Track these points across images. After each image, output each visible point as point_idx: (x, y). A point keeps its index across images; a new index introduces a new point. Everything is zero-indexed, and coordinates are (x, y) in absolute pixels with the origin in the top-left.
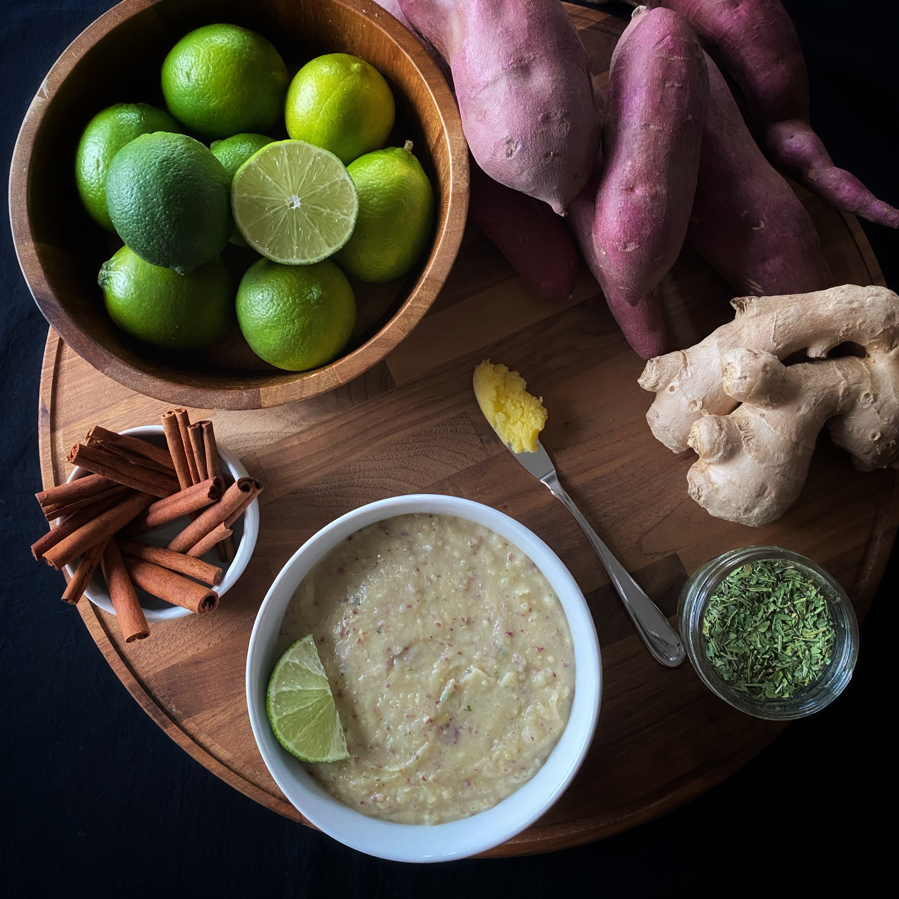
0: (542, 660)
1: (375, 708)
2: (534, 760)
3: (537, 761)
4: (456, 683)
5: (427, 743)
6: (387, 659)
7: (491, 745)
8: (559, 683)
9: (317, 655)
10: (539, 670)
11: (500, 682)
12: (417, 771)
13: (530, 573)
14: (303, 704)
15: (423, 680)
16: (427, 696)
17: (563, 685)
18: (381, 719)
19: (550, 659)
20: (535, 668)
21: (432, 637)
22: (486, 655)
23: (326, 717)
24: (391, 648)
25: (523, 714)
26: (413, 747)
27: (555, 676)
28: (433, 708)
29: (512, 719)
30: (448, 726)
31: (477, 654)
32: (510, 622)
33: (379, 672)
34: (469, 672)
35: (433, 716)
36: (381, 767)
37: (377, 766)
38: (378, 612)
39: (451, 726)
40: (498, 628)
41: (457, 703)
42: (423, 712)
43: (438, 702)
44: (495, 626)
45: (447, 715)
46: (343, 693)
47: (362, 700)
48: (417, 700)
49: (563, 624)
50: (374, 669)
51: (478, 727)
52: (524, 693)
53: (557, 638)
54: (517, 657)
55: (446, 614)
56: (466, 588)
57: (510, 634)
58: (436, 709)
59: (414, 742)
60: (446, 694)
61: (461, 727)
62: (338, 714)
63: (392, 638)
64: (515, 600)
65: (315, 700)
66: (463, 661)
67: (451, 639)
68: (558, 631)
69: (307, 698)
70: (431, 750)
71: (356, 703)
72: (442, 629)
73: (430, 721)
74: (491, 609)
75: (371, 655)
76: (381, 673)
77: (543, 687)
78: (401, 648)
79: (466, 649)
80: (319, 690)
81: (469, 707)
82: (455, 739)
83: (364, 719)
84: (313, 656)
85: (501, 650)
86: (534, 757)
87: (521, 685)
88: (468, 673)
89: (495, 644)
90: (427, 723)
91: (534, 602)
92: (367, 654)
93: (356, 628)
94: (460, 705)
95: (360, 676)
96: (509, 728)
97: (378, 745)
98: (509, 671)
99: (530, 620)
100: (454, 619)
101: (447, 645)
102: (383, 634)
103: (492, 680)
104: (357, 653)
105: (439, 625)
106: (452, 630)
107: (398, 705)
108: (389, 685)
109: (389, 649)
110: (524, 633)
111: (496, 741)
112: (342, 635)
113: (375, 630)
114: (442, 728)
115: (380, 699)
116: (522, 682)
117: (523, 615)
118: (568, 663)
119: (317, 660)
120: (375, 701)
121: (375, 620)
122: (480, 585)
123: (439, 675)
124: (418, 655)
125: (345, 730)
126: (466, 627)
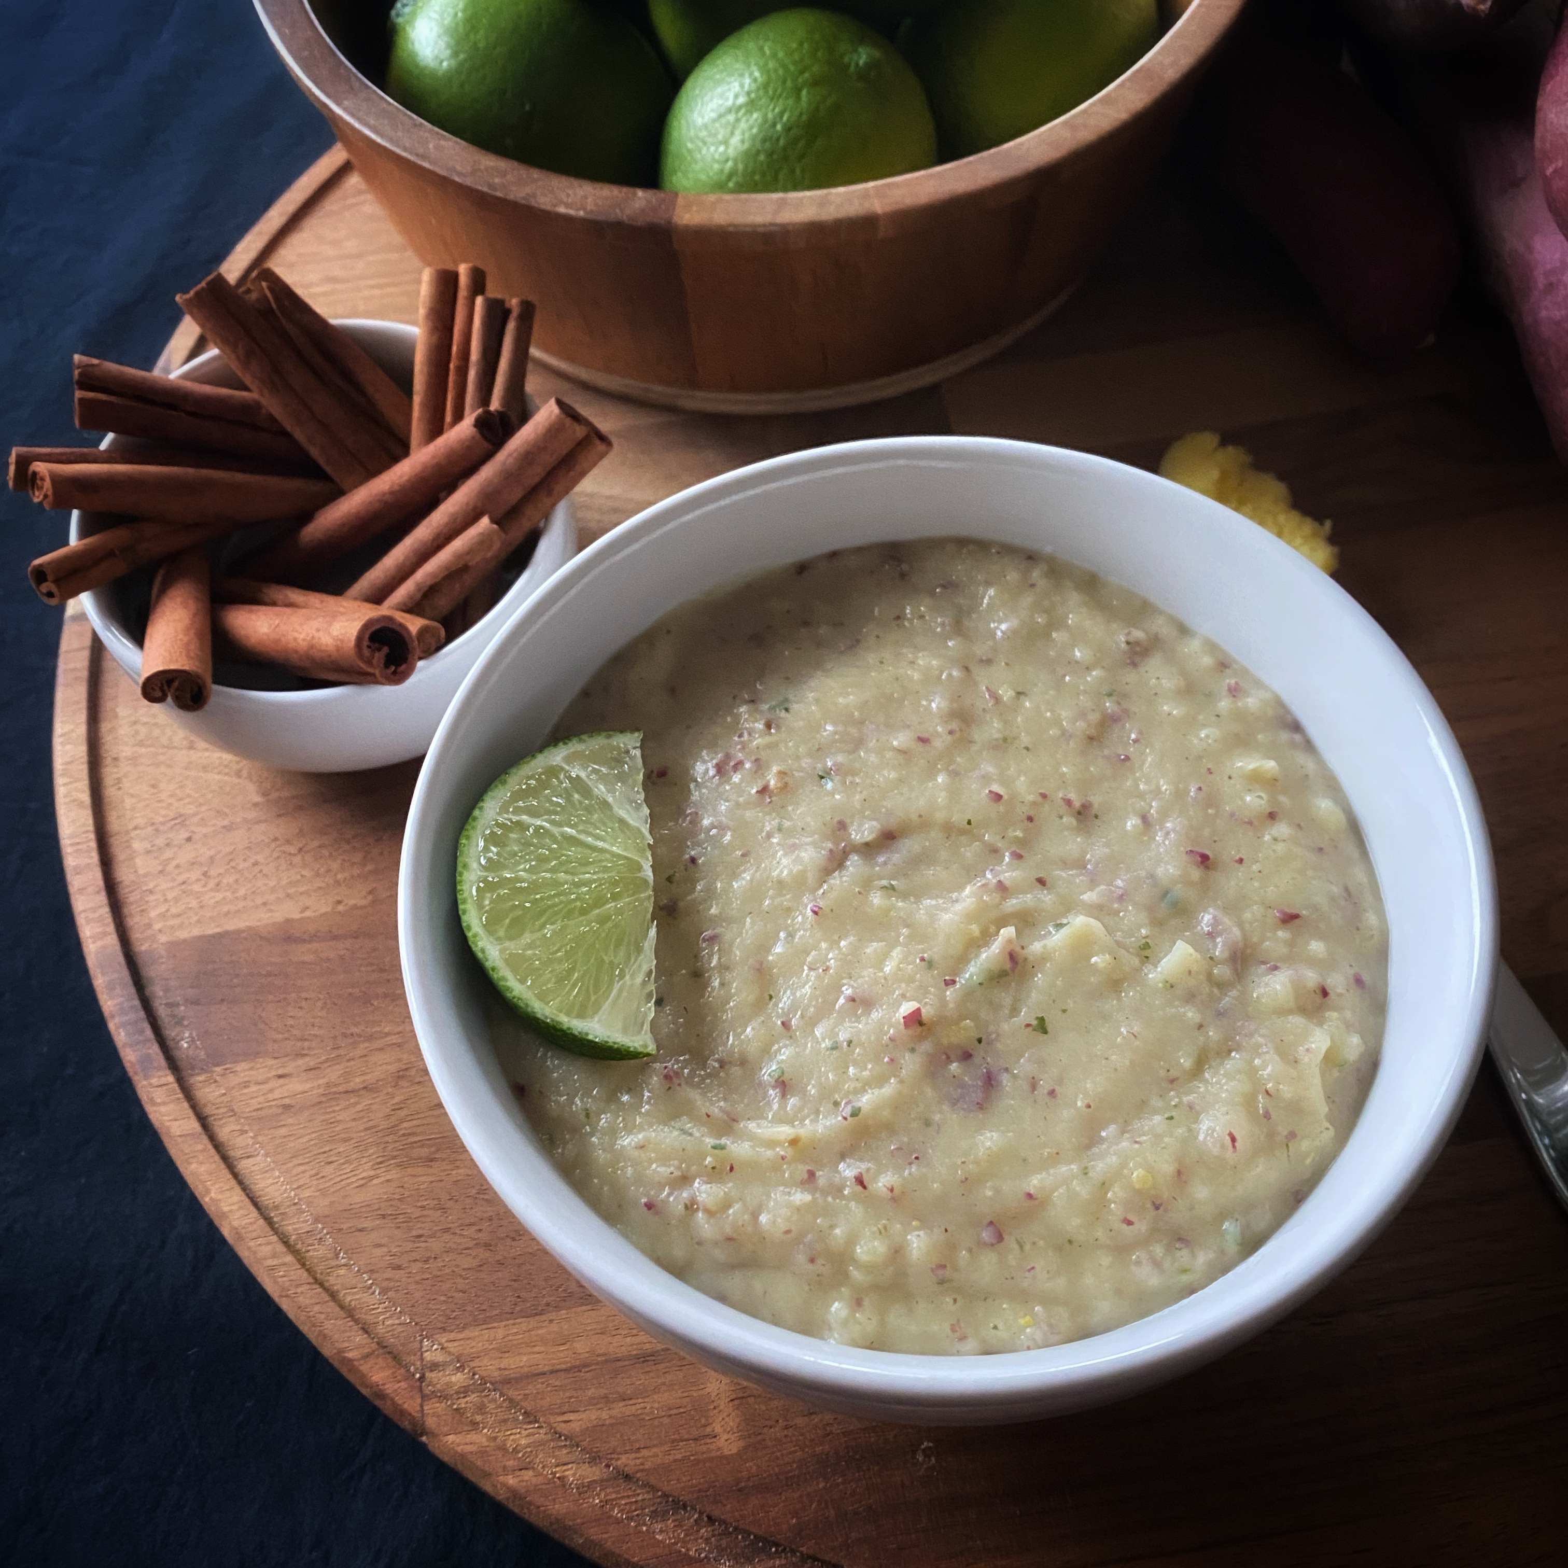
0: (1291, 944)
4: (1018, 948)
5: (894, 1083)
6: (830, 846)
7: (1094, 1138)
8: (1335, 1015)
10: (1275, 967)
11: (1149, 970)
12: (841, 1155)
15: (920, 919)
16: (922, 962)
17: (1348, 1025)
18: (770, 996)
19: (1317, 947)
20: (1265, 960)
21: (968, 824)
22: (1121, 899)
24: (847, 821)
25: (1208, 1075)
26: (849, 1085)
27: (1325, 993)
28: (933, 990)
29: (1173, 1079)
31: (1094, 891)
32: (1207, 833)
33: (798, 871)
34: (1063, 925)
35: (928, 1011)
36: (735, 1119)
38: (835, 735)
39: (977, 1060)
40: (1170, 837)
41: (1007, 1001)
42: (903, 994)
43: (951, 983)
44: (1162, 833)
45: (971, 1022)
46: (680, 905)
47: (728, 933)
48: (890, 966)
50: (787, 862)
51: (1060, 1080)
52: (1220, 1014)
53: (1343, 903)
54: (1215, 918)
55: (1023, 779)
56: (1094, 732)
57: (1204, 858)
58: (941, 998)
59: (854, 1071)
60: (978, 969)
61: (1007, 1070)
62: (652, 933)
63: (856, 799)
64: (1231, 781)
66: (1048, 900)
67: (1024, 842)
68: (1347, 889)
70: (900, 1105)
71: (712, 938)
72: (1002, 810)
73: (917, 1018)
74: (1156, 792)
75: (786, 827)
76: (802, 875)
77: (1285, 1012)
78: (879, 826)
79: (1065, 875)
80: (620, 855)
81: (1041, 1020)
82: (980, 1095)
83: (721, 984)
84: (630, 783)
85: (1166, 894)
86: (1225, 1216)
87: (1216, 992)
88: (1056, 931)
89: (1151, 877)
90: (905, 1022)
91: (1285, 800)
92: (775, 824)
93: (763, 760)
94: (1014, 1011)
95: (743, 874)
96: (1157, 1102)
97: (742, 1060)
99: (1267, 837)
100: (1044, 796)
101: (1008, 855)
103: (1130, 960)
104: (750, 815)
105: (998, 798)
106: (1030, 819)
108: (820, 909)
109: (841, 825)
110: (1245, 865)
111: (1110, 1131)
112: (720, 768)
113: (814, 773)
114: (947, 1055)
115: (781, 943)
116: (1221, 985)
117: (1250, 825)
118: (1366, 978)
119: (638, 793)
120: (765, 948)
121: (820, 751)
122: (1133, 736)
123: (971, 918)
124: (920, 860)
126: (1074, 822)
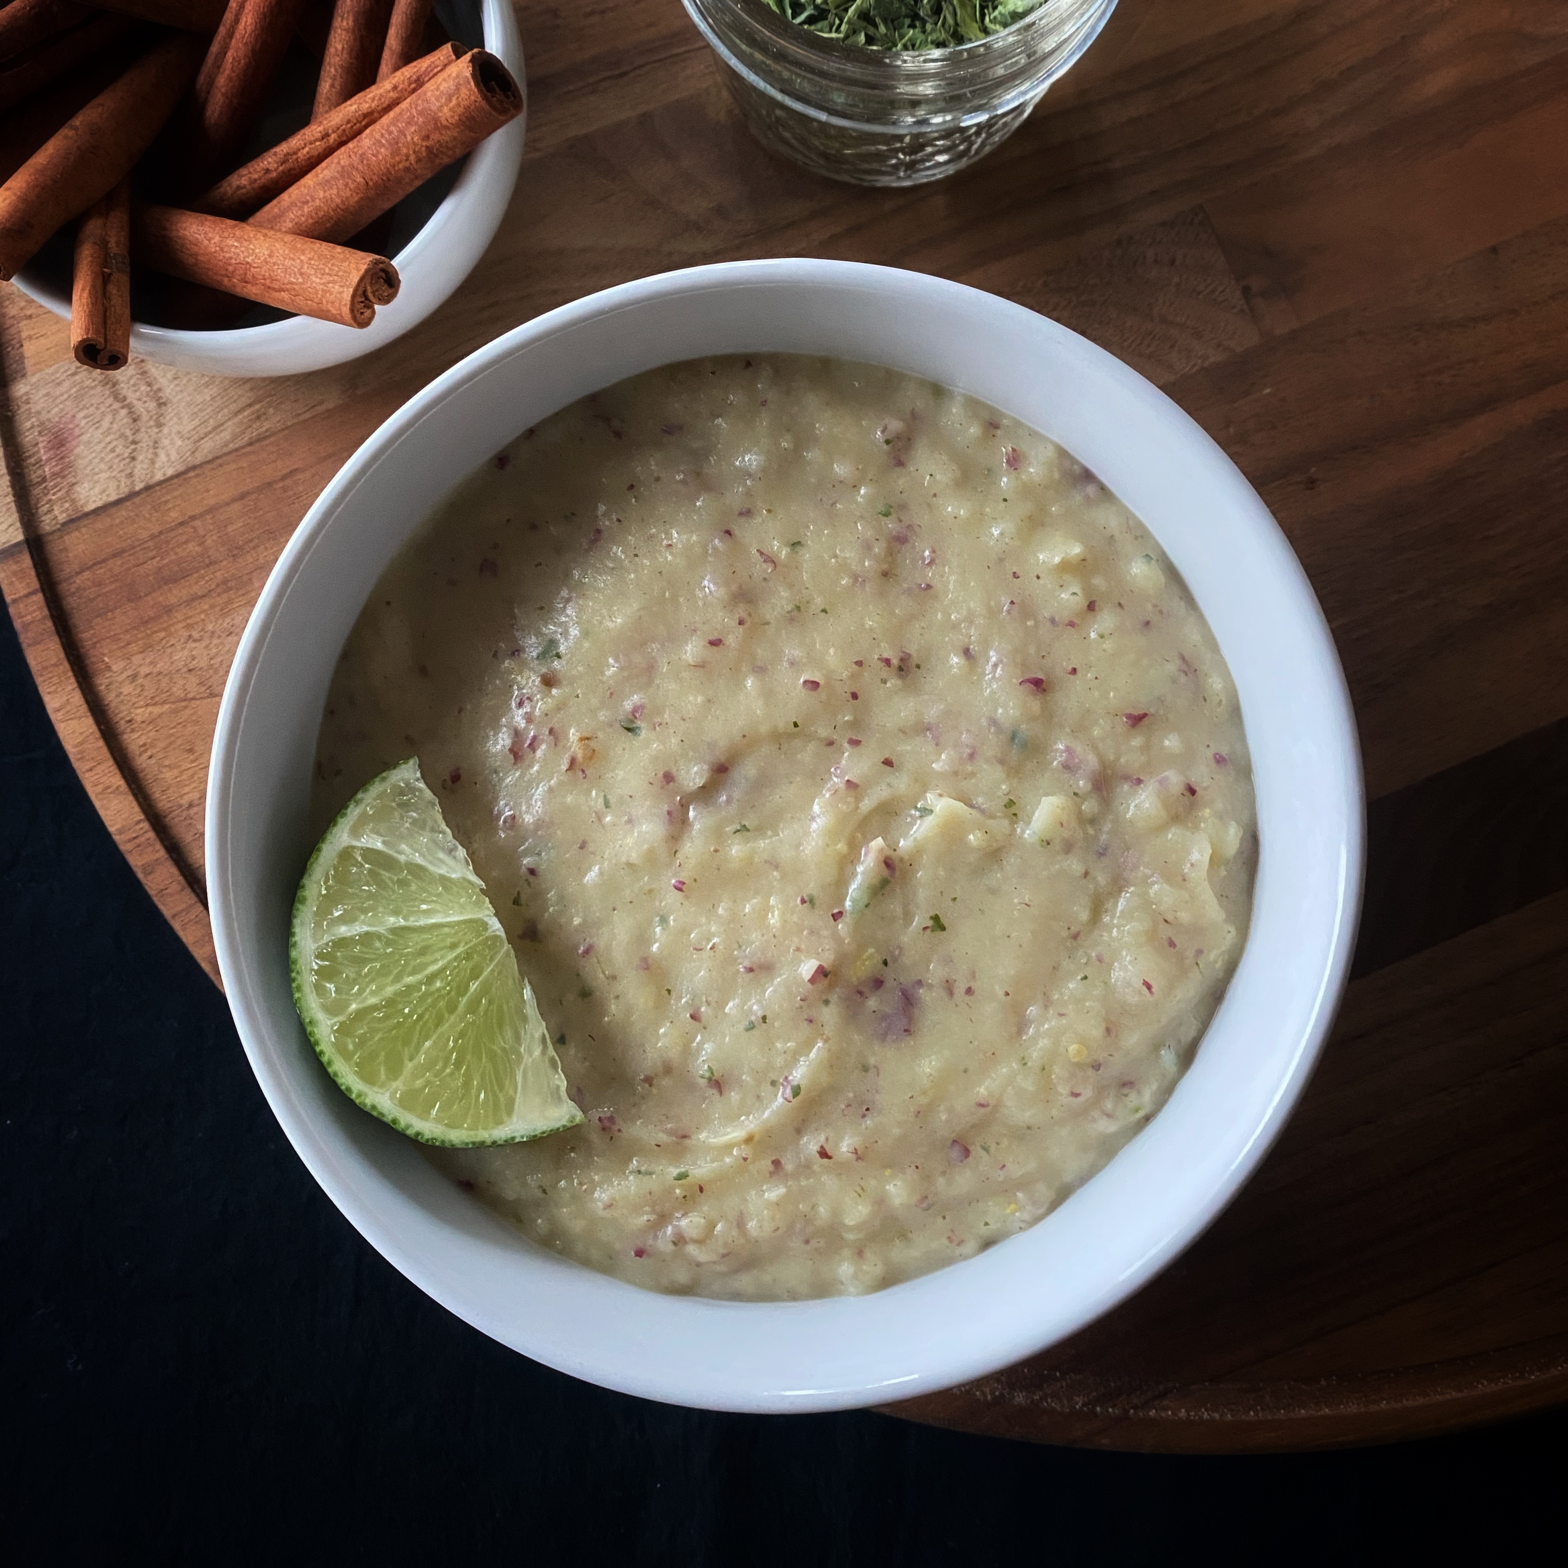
0: (1146, 748)
1: (645, 960)
2: (1158, 1057)
3: (1168, 1058)
4: (891, 853)
5: (820, 1044)
6: (666, 808)
7: (1021, 1026)
8: (1207, 812)
9: (439, 817)
10: (1139, 781)
11: (1023, 832)
12: (799, 1131)
13: (1078, 498)
14: (414, 972)
15: (785, 854)
16: (803, 901)
17: (1221, 817)
18: (669, 991)
19: (1171, 742)
20: (1126, 778)
21: (796, 725)
22: (972, 756)
23: (490, 1002)
24: (674, 771)
25: (1106, 919)
26: (779, 1061)
27: (1192, 792)
28: (825, 933)
29: (1075, 937)
30: (878, 983)
31: (943, 756)
32: (1032, 650)
33: (646, 846)
34: (926, 812)
35: (828, 959)
36: (685, 1137)
37: (671, 1133)
38: (621, 669)
39: (889, 983)
40: (999, 671)
41: (899, 910)
42: (798, 949)
43: (836, 917)
44: (989, 668)
45: (871, 950)
46: (540, 927)
47: (601, 943)
48: (774, 919)
49: (1195, 637)
50: (630, 841)
51: (973, 975)
52: (1101, 855)
53: (1183, 679)
54: (1068, 750)
55: (832, 651)
56: (885, 567)
57: (1037, 683)
58: (836, 936)
59: (779, 1045)
60: (858, 889)
61: (920, 983)
62: (527, 993)
63: (674, 741)
64: (1041, 581)
65: (452, 955)
66: (901, 784)
67: (855, 724)
68: (1183, 658)
69: (423, 951)
70: (834, 1063)
71: (587, 952)
72: (824, 697)
73: (822, 973)
74: (970, 619)
75: (612, 800)
76: (651, 851)
77: (1162, 828)
78: (706, 767)
79: (909, 748)
80: (459, 923)
81: (936, 918)
82: (905, 1020)
83: (617, 997)
84: (430, 823)
85: (1013, 737)
86: (1156, 1047)
87: (1091, 831)
88: (921, 817)
89: (993, 722)
90: (812, 980)
91: (1098, 581)
92: (601, 800)
93: (557, 726)
94: (908, 917)
95: (589, 869)
96: (1067, 965)
97: (668, 1070)
98: (1047, 795)
99: (1093, 635)
100: (859, 663)
101: (846, 745)
102: (644, 734)
103: (1001, 825)
104: (569, 799)
105: (813, 685)
106: (855, 696)
107: (715, 940)
108: (684, 883)
109: (669, 778)
110: (1079, 674)
111: (1032, 1011)
112: (517, 753)
113: (617, 725)
114: (860, 993)
115: (658, 930)
116: (1093, 821)
117: (1072, 624)
118: (1224, 751)
119: (443, 833)
120: (642, 939)
121: (613, 695)
122: (927, 553)
123: (833, 834)
124: (763, 783)
125: (561, 1041)
126: (899, 682)
